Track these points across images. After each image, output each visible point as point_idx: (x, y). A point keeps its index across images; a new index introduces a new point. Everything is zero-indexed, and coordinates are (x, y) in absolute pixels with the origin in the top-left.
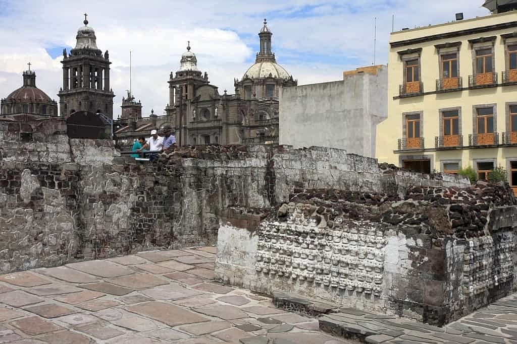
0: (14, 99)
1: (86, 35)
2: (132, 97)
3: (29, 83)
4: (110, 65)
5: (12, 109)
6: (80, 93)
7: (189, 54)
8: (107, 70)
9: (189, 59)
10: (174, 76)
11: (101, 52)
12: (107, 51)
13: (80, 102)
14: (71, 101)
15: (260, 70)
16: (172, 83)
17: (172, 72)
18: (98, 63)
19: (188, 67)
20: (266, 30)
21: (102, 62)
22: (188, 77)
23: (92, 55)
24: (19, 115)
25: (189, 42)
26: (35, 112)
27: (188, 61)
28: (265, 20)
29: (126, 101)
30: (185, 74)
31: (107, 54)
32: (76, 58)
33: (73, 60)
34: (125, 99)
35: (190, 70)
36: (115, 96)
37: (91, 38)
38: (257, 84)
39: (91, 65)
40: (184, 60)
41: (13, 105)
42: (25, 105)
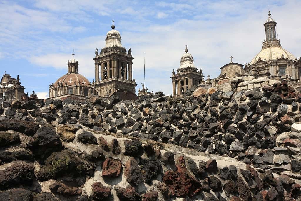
0: (61, 83)
1: (113, 36)
2: (146, 88)
3: (73, 71)
4: (133, 60)
5: (59, 91)
6: (110, 83)
7: (187, 55)
8: (130, 63)
9: (188, 59)
10: (176, 73)
11: (125, 50)
12: (130, 49)
13: (110, 90)
14: (102, 90)
15: (271, 53)
16: (175, 78)
17: (174, 70)
18: (123, 58)
19: (186, 64)
20: (271, 21)
21: (127, 57)
22: (189, 72)
23: (119, 52)
24: (66, 96)
25: (186, 46)
26: (78, 94)
27: (187, 60)
28: (269, 12)
29: (141, 92)
30: (185, 71)
31: (130, 51)
32: (106, 54)
33: (104, 57)
34: (141, 90)
35: (189, 66)
36: (137, 85)
37: (118, 39)
38: (271, 65)
39: (118, 60)
40: (183, 60)
41: (60, 89)
42: (70, 88)
